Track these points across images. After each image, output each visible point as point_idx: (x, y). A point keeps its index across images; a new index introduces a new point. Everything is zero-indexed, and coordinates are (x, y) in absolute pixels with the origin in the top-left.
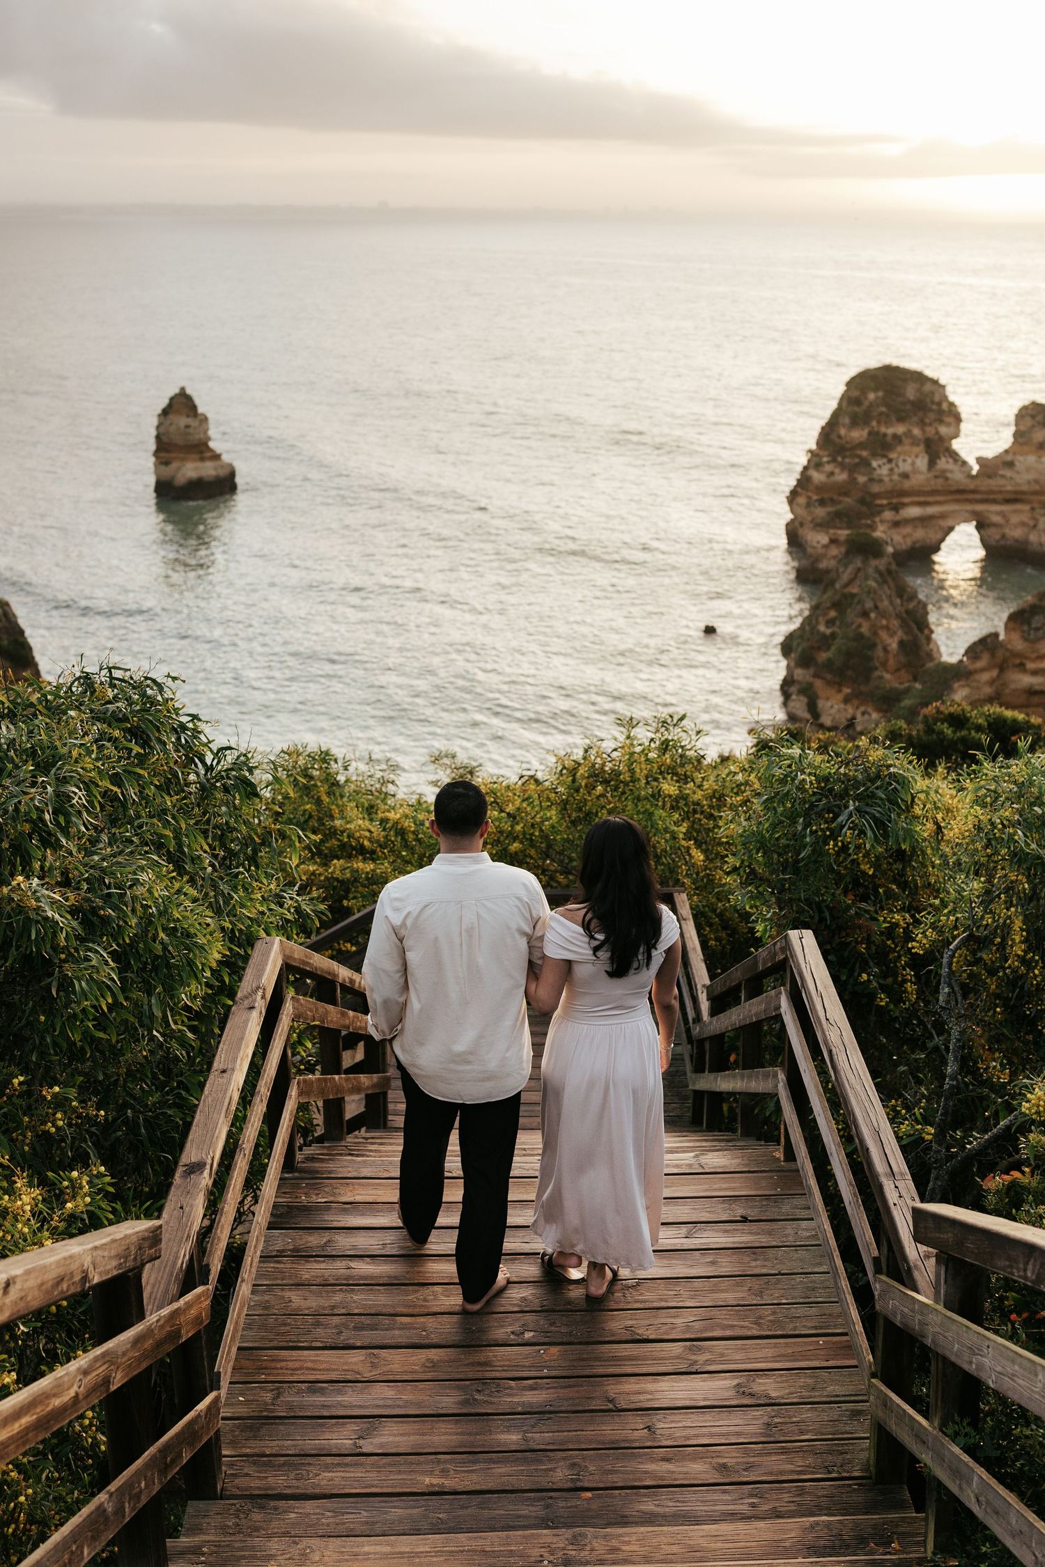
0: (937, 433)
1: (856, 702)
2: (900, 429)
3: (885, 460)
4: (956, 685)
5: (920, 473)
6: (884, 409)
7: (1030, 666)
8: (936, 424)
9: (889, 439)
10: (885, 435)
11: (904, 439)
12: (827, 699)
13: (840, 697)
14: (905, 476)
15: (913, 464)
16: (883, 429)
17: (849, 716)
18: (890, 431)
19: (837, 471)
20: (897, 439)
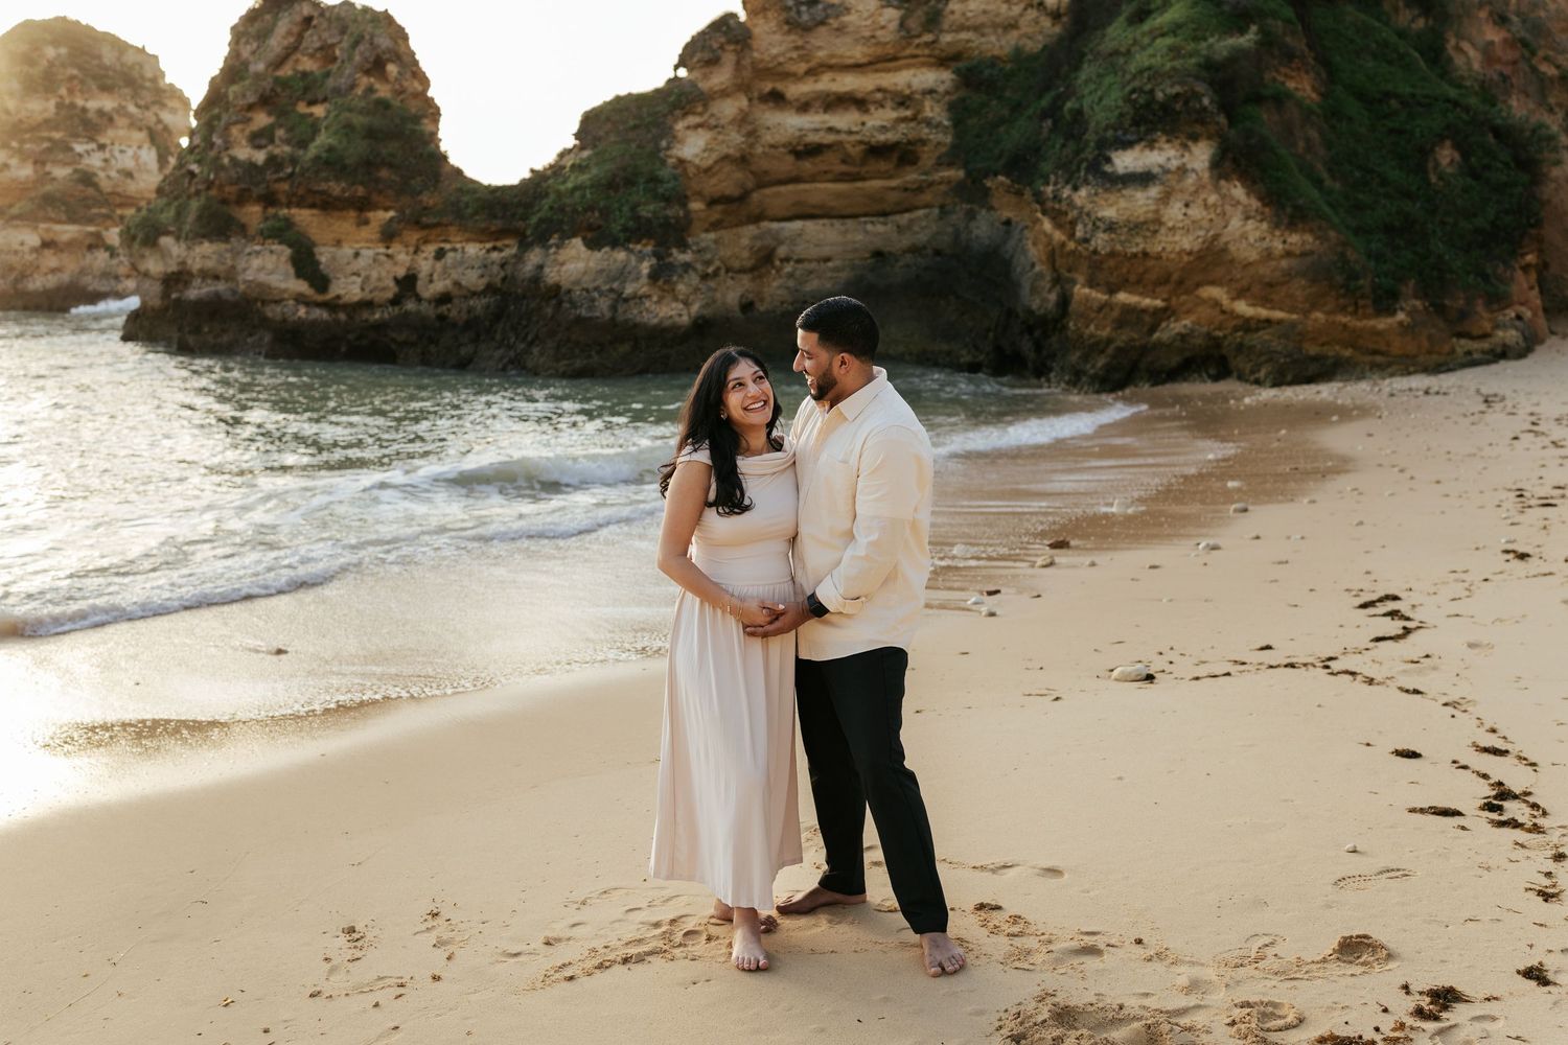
0: (159, 121)
1: (413, 236)
2: (108, 103)
3: (93, 146)
4: (680, 126)
5: (148, 171)
6: (75, 72)
7: (794, 90)
8: (155, 108)
9: (91, 115)
10: (84, 110)
11: (116, 117)
12: (338, 243)
13: (371, 232)
14: (129, 175)
15: (136, 158)
16: (80, 102)
17: (401, 272)
18: (92, 105)
19: (14, 162)
20: (107, 118)
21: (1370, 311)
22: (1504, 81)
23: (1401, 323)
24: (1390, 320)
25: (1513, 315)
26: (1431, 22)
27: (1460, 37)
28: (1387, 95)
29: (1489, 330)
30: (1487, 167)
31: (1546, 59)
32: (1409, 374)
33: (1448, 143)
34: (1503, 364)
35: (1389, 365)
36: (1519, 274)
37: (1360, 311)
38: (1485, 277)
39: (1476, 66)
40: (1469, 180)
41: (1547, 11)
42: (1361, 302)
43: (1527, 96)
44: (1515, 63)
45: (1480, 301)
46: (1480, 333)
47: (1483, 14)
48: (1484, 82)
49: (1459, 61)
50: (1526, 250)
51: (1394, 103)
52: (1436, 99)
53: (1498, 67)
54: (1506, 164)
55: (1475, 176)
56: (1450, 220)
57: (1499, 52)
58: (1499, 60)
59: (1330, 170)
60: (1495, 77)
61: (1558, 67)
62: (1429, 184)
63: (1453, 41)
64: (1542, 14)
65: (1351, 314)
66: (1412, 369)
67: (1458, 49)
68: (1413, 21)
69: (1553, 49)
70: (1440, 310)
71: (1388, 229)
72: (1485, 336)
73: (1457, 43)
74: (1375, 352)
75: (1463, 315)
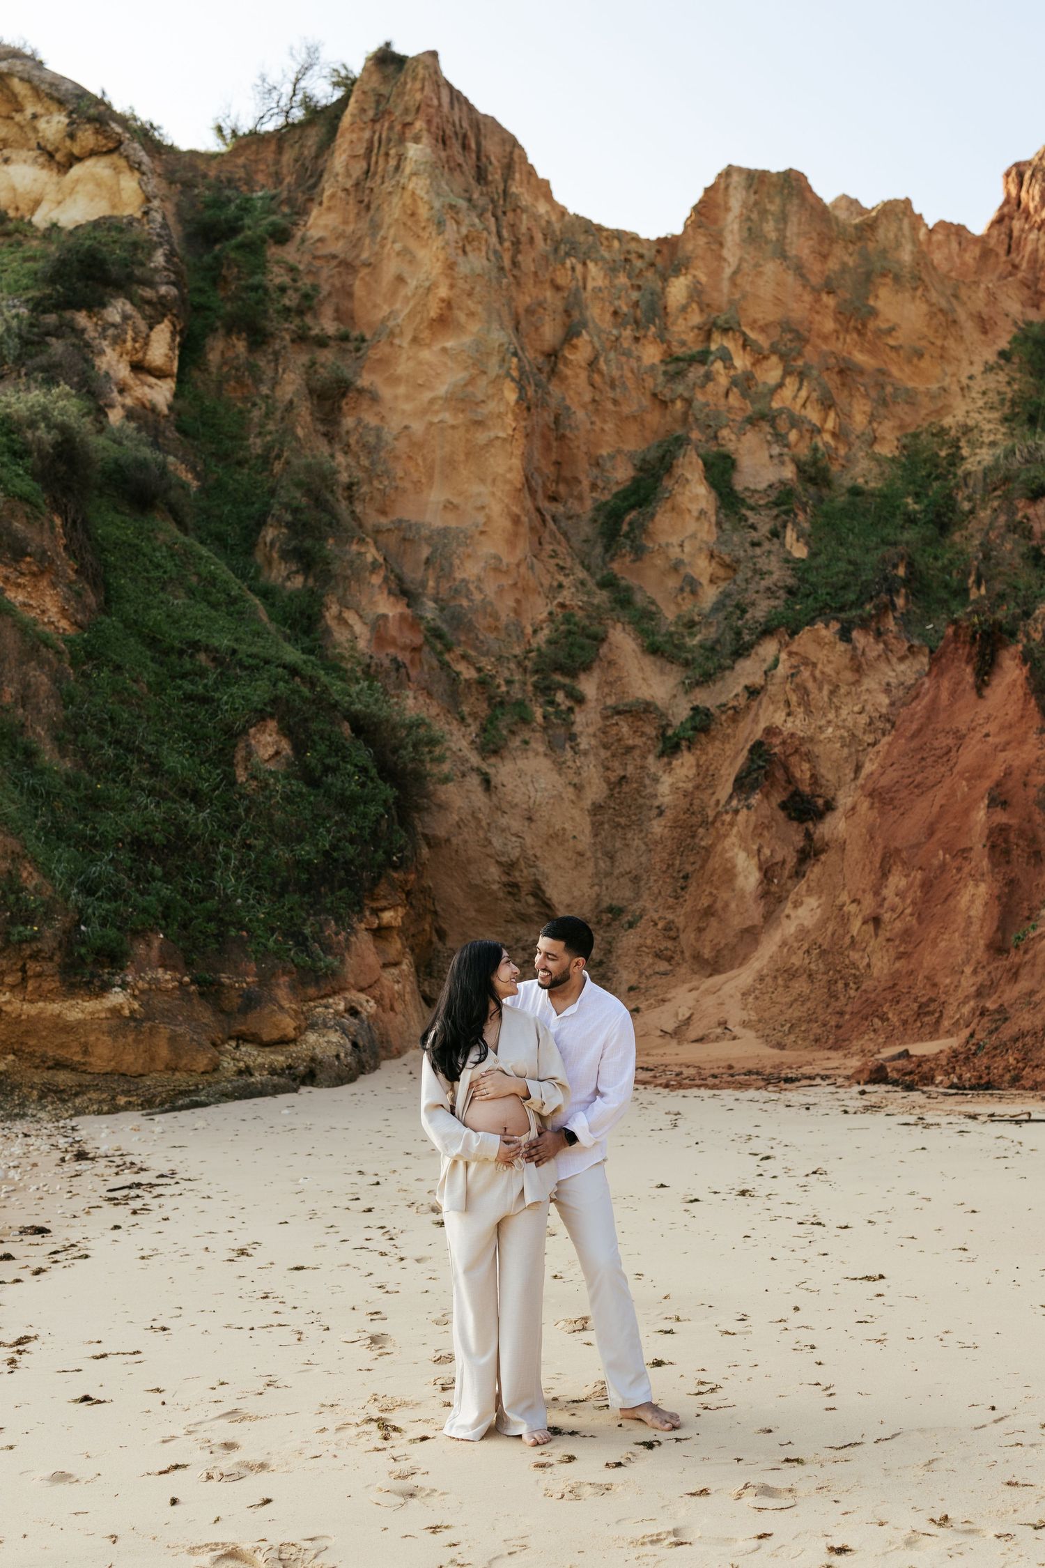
21: (51, 984)
22: (397, 670)
23: (115, 1011)
24: (91, 1005)
25: (342, 1007)
26: (311, 582)
27: (344, 604)
28: (195, 646)
29: (291, 1033)
30: (333, 770)
31: (464, 657)
32: (115, 1109)
33: (272, 725)
34: (307, 1094)
35: (81, 1090)
36: (363, 942)
37: (31, 985)
38: (302, 942)
39: (362, 644)
40: (298, 786)
41: (471, 601)
42: (33, 967)
43: (430, 695)
44: (416, 649)
45: (284, 980)
46: (276, 1035)
47: (376, 580)
48: (369, 666)
49: (340, 635)
50: (383, 903)
51: (202, 657)
52: (267, 662)
53: (392, 651)
54: (364, 770)
55: (313, 782)
56: (259, 843)
57: (393, 630)
58: (393, 642)
59: (57, 739)
60: (387, 663)
61: (479, 670)
62: (233, 783)
63: (334, 609)
64: (465, 603)
65: (12, 988)
66: (122, 1100)
67: (341, 619)
68: (288, 578)
69: (476, 648)
70: (210, 991)
71: (140, 845)
72: (284, 1041)
73: (341, 612)
74: (59, 1065)
75: (250, 1002)
